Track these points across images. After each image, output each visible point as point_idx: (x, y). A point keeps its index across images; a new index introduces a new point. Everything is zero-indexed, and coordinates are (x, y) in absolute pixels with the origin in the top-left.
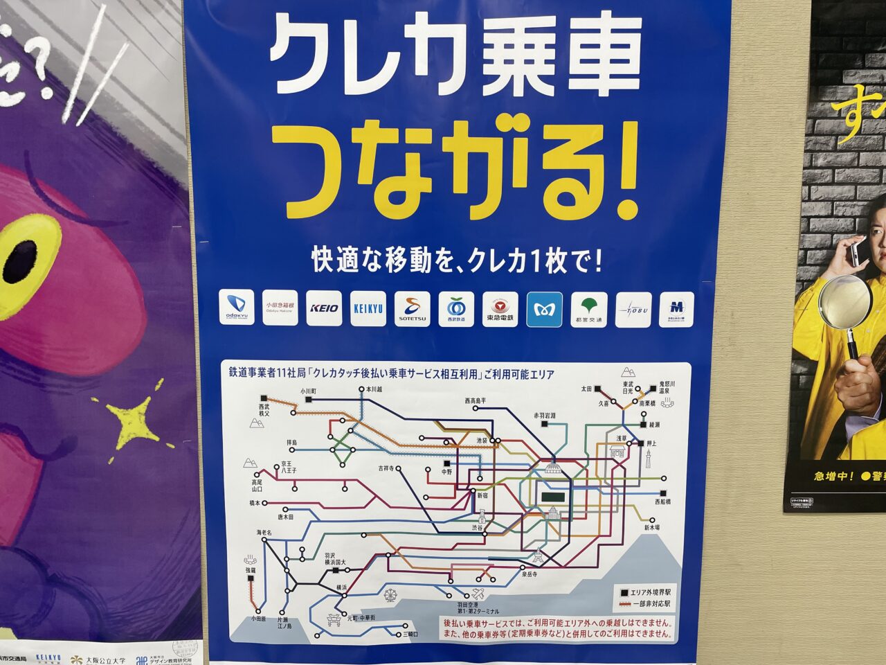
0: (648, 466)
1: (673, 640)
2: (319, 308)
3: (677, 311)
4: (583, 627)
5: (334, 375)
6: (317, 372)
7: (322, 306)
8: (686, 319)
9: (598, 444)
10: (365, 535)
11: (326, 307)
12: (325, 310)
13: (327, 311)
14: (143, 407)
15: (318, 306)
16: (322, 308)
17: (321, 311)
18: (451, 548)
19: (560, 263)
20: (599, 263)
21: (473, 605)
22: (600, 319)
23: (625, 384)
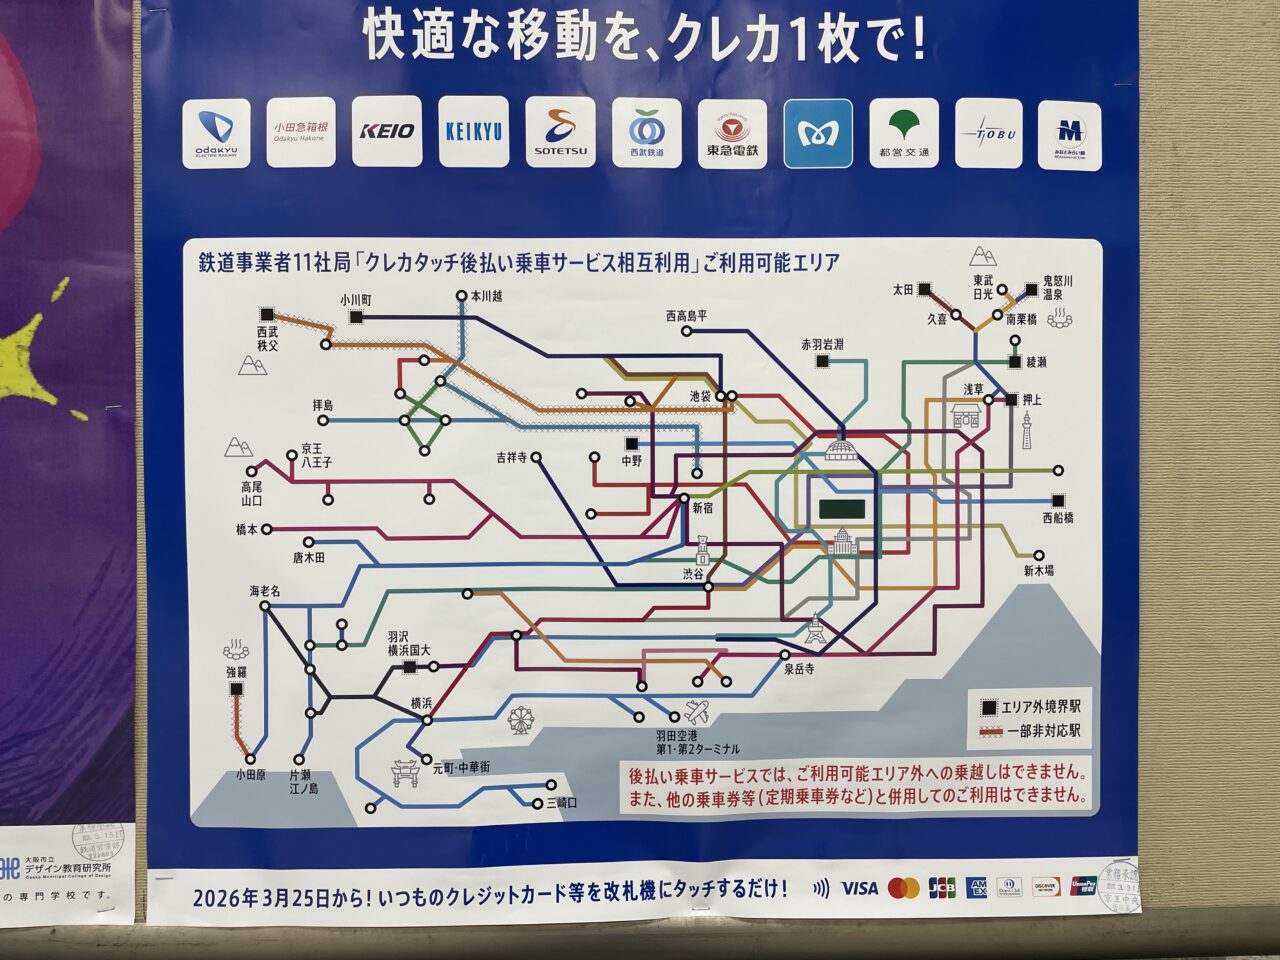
0: (1027, 447)
1: (1090, 808)
2: (376, 131)
3: (1070, 138)
4: (908, 782)
5: (406, 267)
6: (373, 260)
7: (383, 126)
8: (1088, 155)
9: (928, 401)
10: (469, 593)
11: (391, 129)
12: (389, 134)
13: (393, 136)
14: (25, 335)
15: (375, 126)
16: (382, 130)
17: (380, 136)
18: (641, 616)
19: (847, 43)
20: (919, 42)
21: (687, 737)
22: (926, 152)
23: (978, 279)
